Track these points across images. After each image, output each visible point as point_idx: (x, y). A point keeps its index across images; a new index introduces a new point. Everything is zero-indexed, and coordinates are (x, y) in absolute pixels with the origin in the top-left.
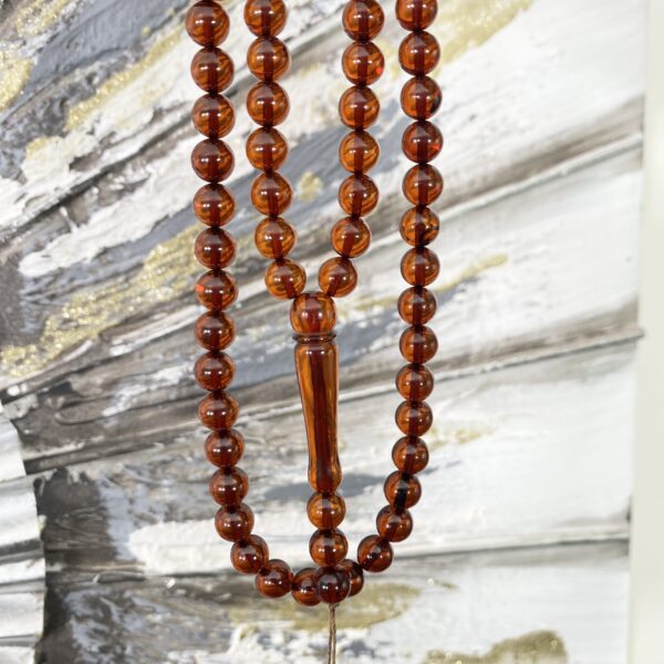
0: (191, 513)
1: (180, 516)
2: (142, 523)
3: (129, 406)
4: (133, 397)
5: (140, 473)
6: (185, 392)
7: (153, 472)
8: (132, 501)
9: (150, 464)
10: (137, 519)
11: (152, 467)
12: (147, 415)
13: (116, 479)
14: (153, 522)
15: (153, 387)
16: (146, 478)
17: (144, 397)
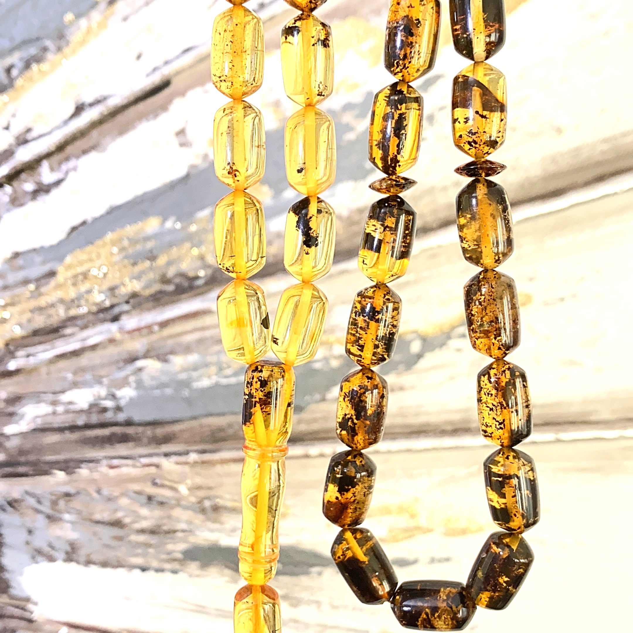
0: (94, 557)
1: (83, 559)
2: (39, 558)
3: (32, 426)
4: (37, 417)
5: (39, 502)
6: (94, 419)
7: (54, 503)
8: (30, 532)
9: (52, 494)
10: (35, 553)
11: (54, 498)
12: (52, 438)
13: (15, 505)
14: (51, 559)
15: (60, 409)
16: (46, 508)
17: (49, 419)
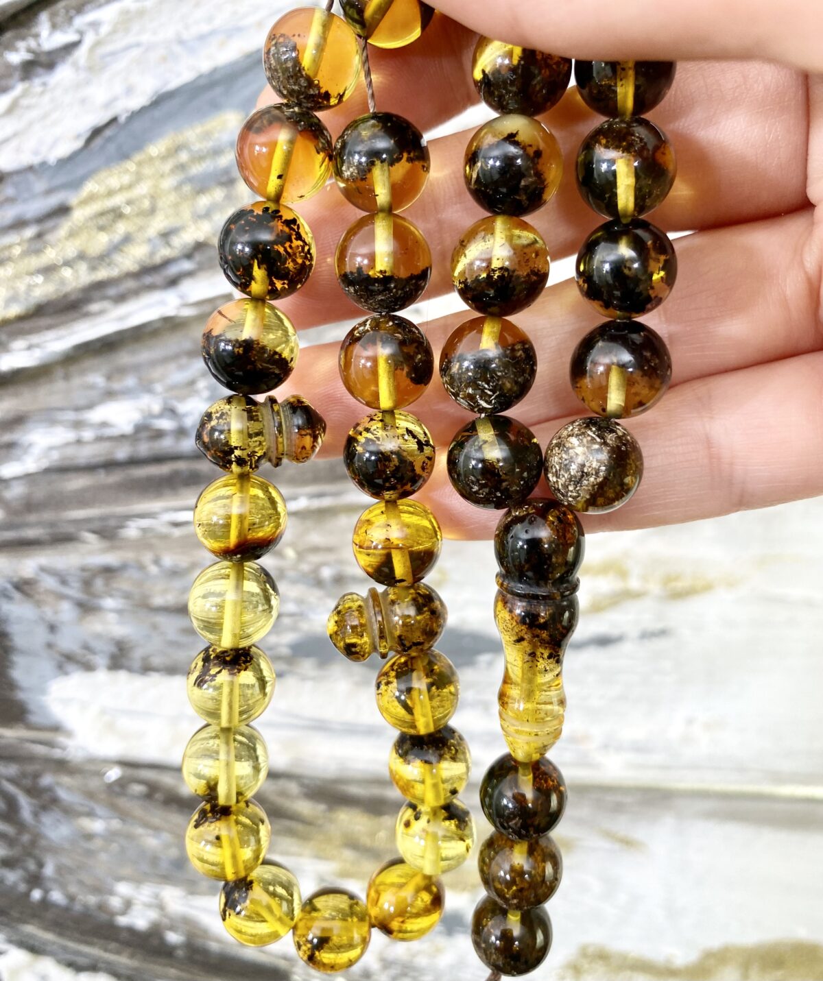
0: (156, 661)
1: (137, 664)
2: (70, 667)
3: (45, 464)
4: (51, 448)
5: (64, 582)
6: (144, 449)
7: (87, 584)
8: (52, 628)
9: (83, 569)
10: (63, 659)
11: (86, 574)
12: (77, 483)
13: (26, 588)
14: (88, 667)
15: (88, 435)
16: (75, 591)
17: (70, 451)
